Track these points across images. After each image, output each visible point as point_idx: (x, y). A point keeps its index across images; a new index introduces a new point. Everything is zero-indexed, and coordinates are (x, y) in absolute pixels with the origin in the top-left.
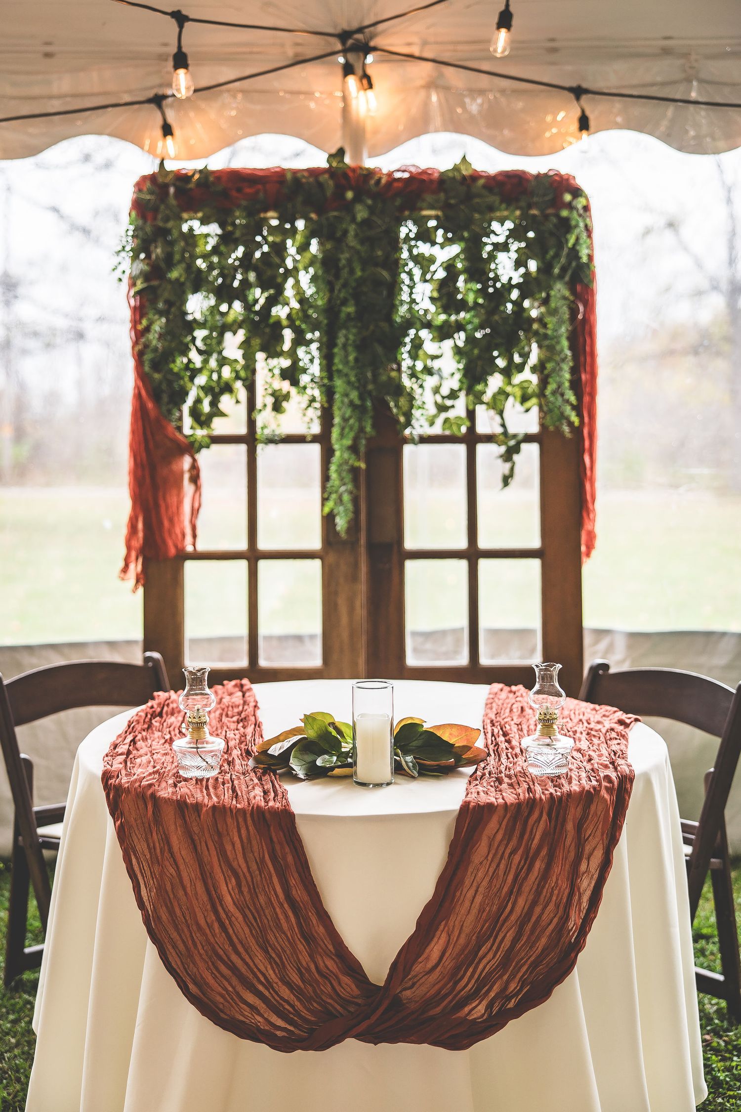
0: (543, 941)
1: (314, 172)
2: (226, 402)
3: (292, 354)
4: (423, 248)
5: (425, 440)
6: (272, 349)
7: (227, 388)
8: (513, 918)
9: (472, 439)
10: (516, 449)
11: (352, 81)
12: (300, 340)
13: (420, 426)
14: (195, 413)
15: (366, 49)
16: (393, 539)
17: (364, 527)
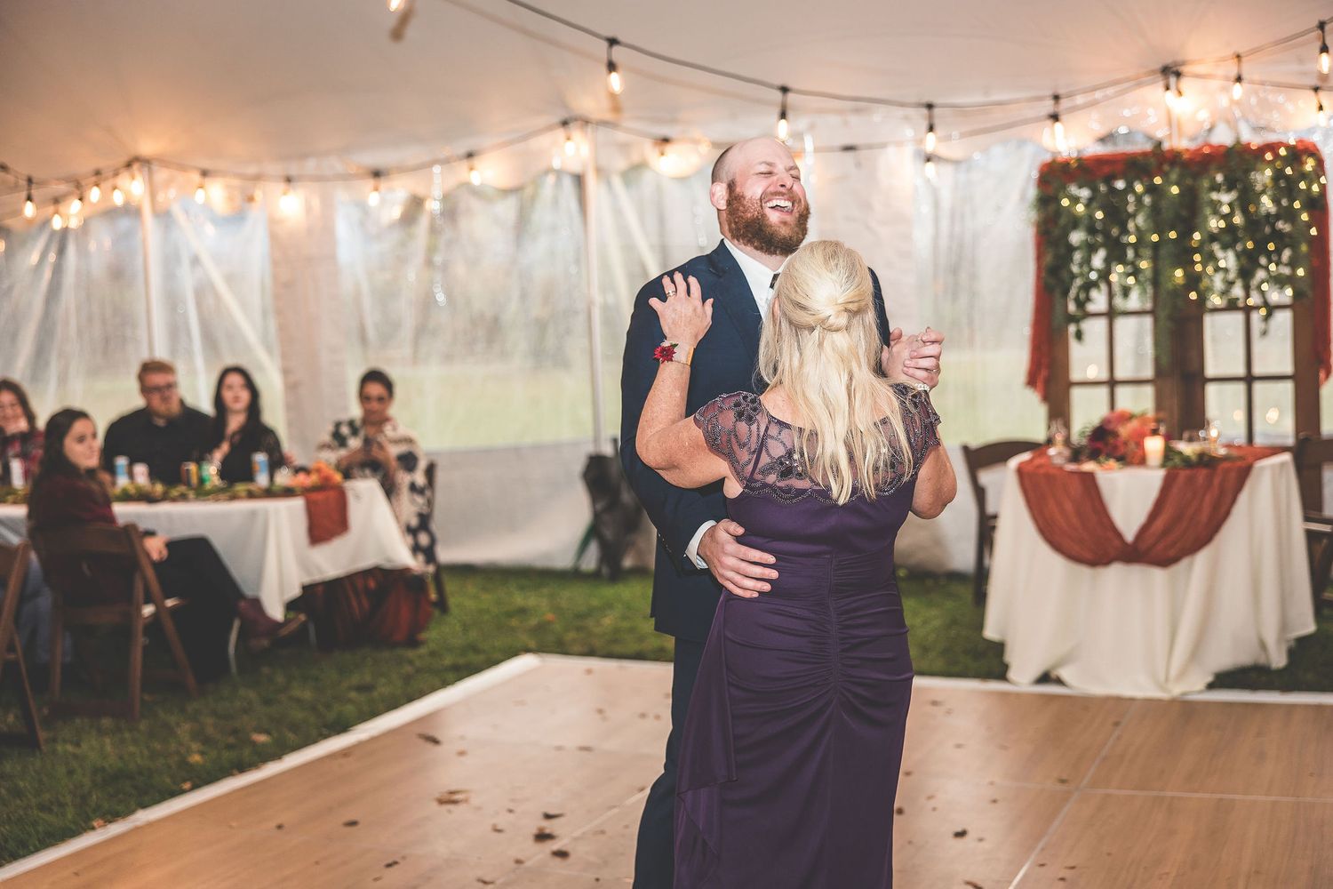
1: (1145, 154)
2: (1094, 293)
3: (1133, 264)
4: (1214, 196)
5: (1216, 310)
6: (1122, 260)
7: (1094, 284)
8: (1187, 517)
9: (1248, 310)
11: (1170, 95)
12: (1137, 255)
13: (1216, 300)
14: (1077, 300)
15: (1178, 75)
16: (1197, 371)
17: (1181, 364)
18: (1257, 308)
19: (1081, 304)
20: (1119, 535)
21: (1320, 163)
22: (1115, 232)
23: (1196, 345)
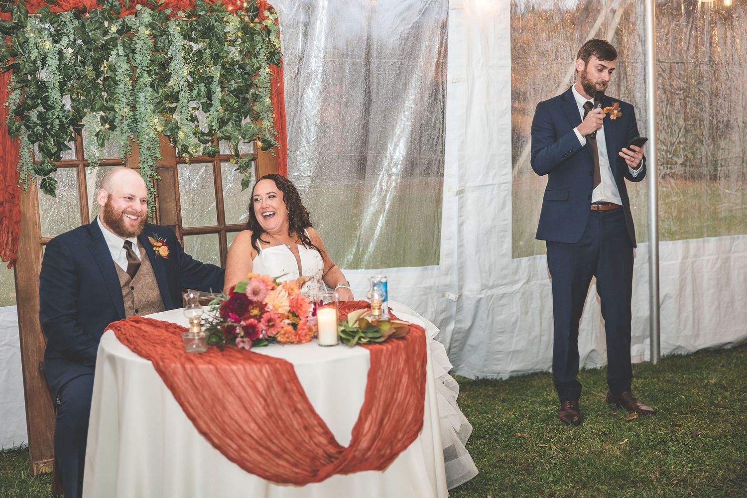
5: (193, 161)
16: (175, 223)
17: (158, 216)
18: (227, 159)
19: (52, 153)
23: (173, 196)
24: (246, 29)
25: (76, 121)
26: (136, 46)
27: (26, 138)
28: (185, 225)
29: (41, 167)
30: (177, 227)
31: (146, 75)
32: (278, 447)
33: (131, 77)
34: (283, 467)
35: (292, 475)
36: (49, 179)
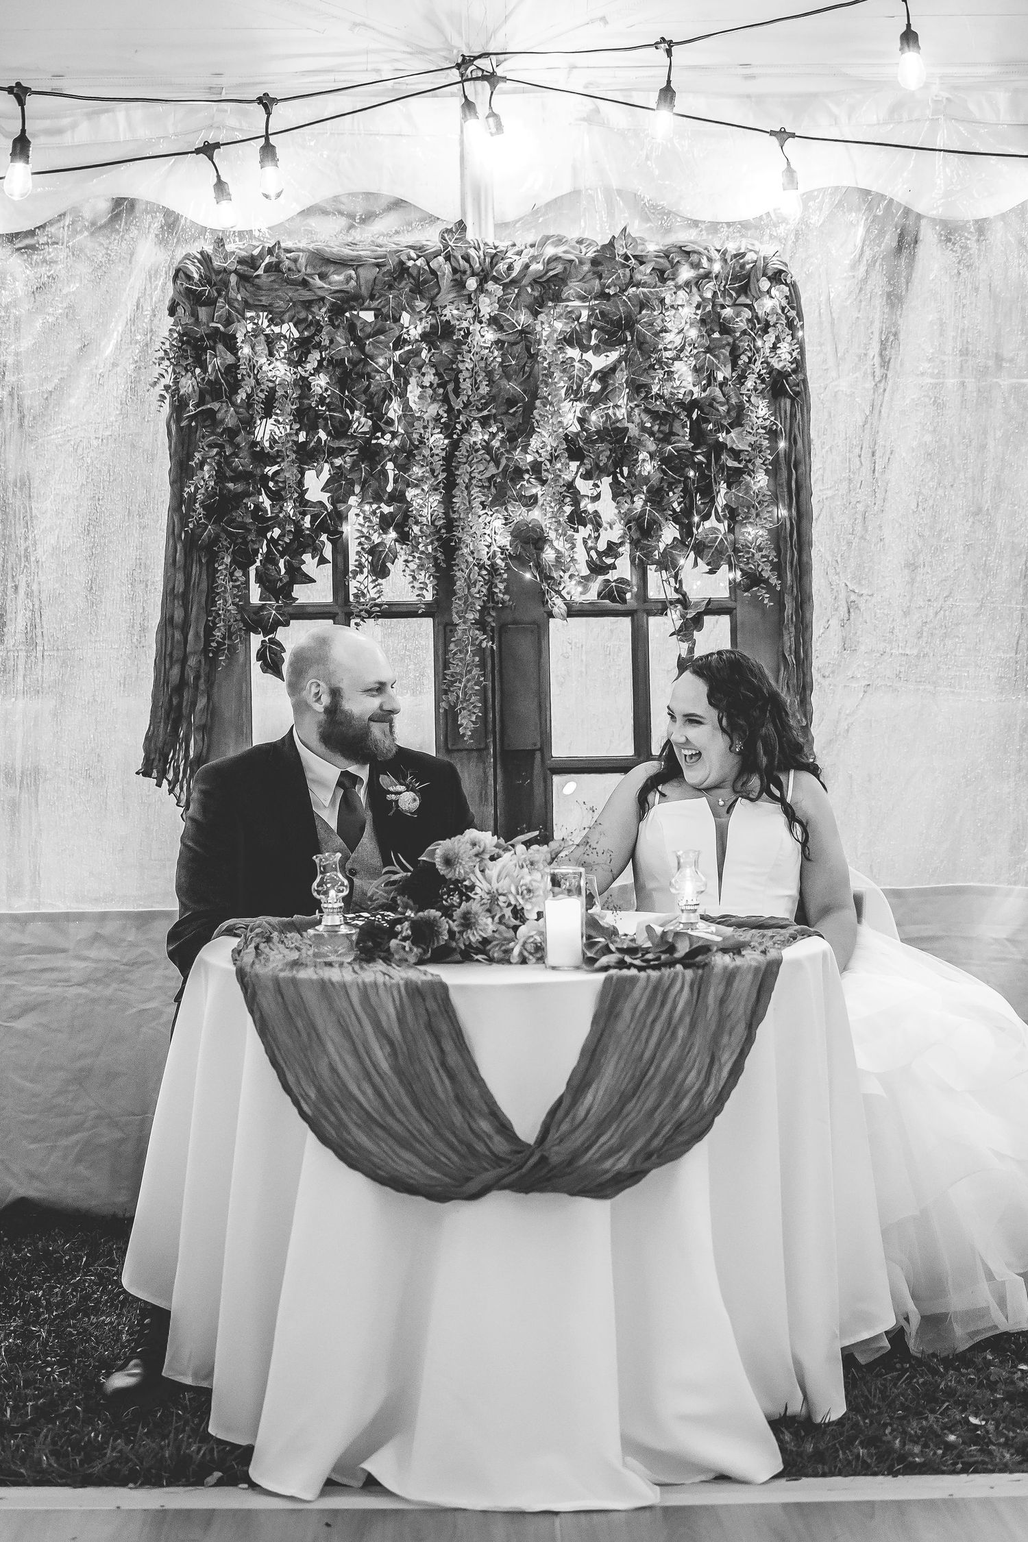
0: (686, 1103)
1: (423, 252)
2: (307, 563)
3: (398, 497)
5: (574, 611)
6: (370, 490)
7: (309, 543)
8: (656, 1081)
9: (641, 611)
10: (697, 622)
11: (476, 126)
13: (572, 591)
15: (491, 79)
16: (535, 745)
17: (497, 729)
18: (662, 608)
19: (278, 589)
20: (504, 1128)
21: (793, 299)
22: (361, 422)
23: (534, 685)
24: (711, 321)
25: (331, 523)
26: (461, 366)
27: (228, 560)
28: (560, 749)
29: (255, 618)
30: (538, 755)
31: (476, 426)
32: (409, 1131)
33: (448, 430)
34: (407, 1164)
35: (423, 1181)
36: (273, 641)
